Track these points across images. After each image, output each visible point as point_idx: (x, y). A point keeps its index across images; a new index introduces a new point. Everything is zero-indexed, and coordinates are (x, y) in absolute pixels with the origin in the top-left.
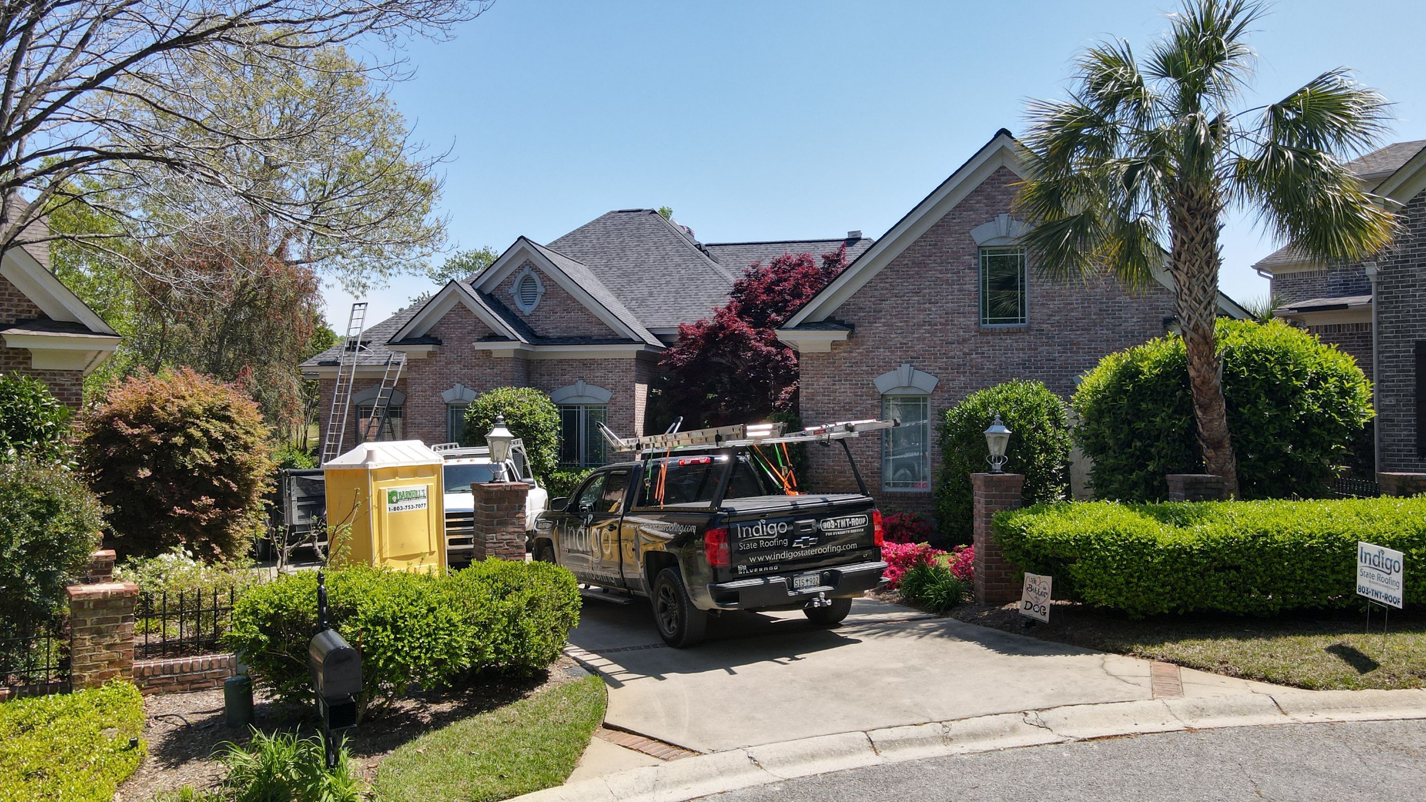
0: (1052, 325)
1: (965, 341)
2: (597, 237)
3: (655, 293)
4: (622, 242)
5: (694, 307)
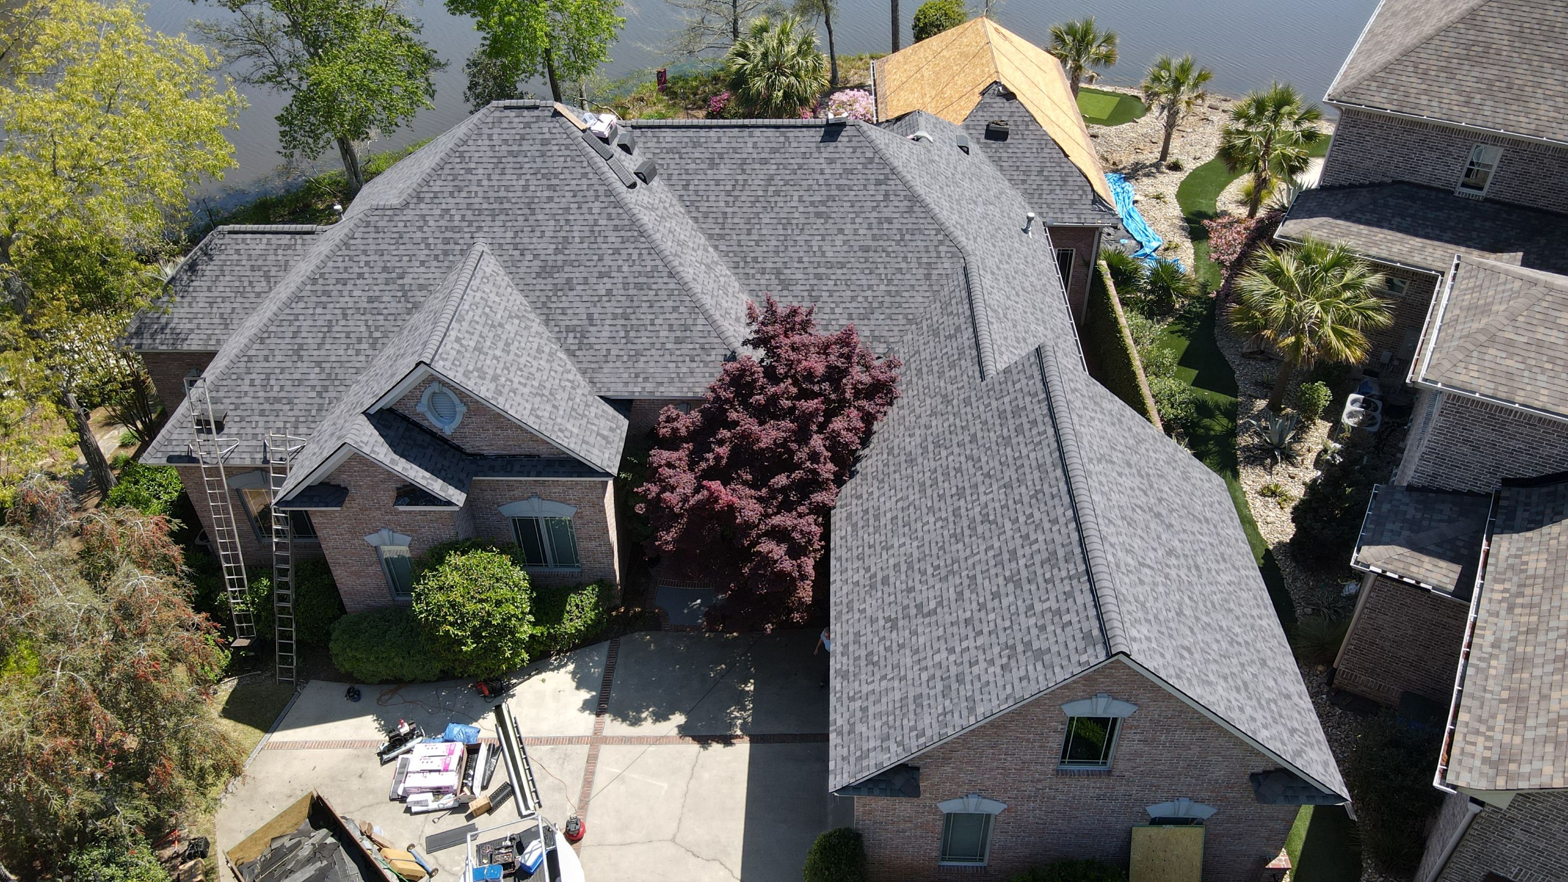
0: (1135, 773)
1: (1039, 781)
2: (486, 172)
3: (596, 316)
4: (526, 188)
5: (653, 352)
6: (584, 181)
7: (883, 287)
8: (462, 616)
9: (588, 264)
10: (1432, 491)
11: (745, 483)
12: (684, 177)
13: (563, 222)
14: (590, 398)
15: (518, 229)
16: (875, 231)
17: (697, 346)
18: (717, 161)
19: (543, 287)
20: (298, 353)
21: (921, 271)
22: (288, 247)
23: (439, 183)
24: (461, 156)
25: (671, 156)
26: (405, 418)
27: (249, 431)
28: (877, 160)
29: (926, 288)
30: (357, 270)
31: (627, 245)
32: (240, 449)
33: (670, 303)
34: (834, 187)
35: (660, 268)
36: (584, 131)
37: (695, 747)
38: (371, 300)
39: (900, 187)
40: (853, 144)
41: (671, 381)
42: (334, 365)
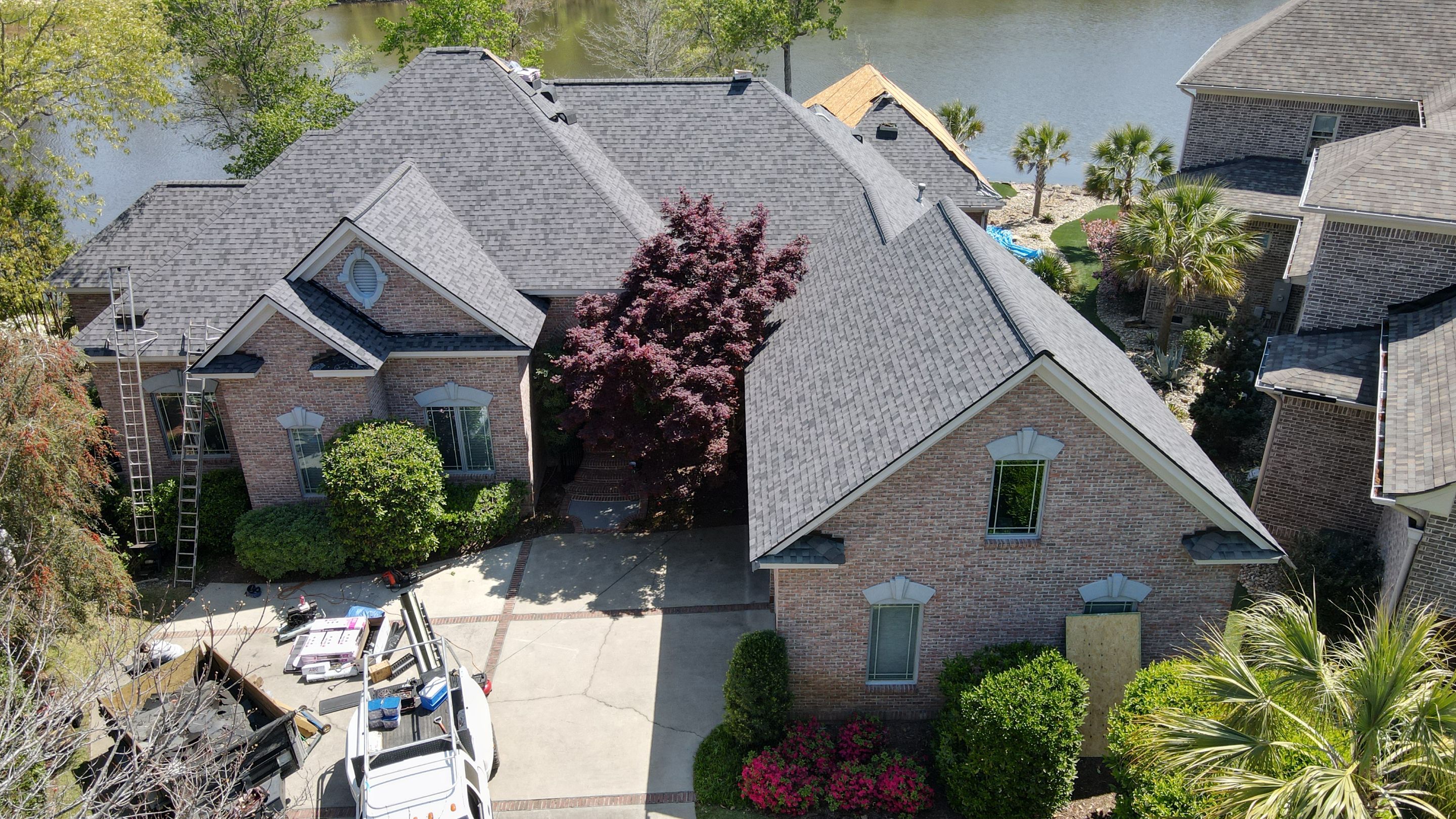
0: (1065, 540)
1: (968, 554)
2: (417, 104)
3: (517, 222)
4: (454, 116)
5: (571, 251)
6: (509, 111)
7: (788, 213)
8: (373, 480)
9: (510, 178)
10: (1324, 332)
11: (660, 341)
12: (602, 124)
13: (488, 145)
14: (509, 290)
15: (445, 150)
16: (780, 167)
17: (614, 246)
18: (633, 111)
19: (466, 198)
20: (224, 257)
21: (823, 198)
22: (224, 198)
23: (372, 113)
24: (395, 92)
25: (591, 107)
26: (325, 291)
27: (170, 326)
28: (780, 109)
29: (829, 212)
30: (289, 186)
31: (548, 162)
32: (158, 342)
33: (588, 210)
34: (740, 131)
35: (579, 181)
36: (509, 73)
37: (607, 620)
38: (300, 211)
39: (802, 131)
40: (758, 97)
41: (588, 276)
42: (260, 267)
